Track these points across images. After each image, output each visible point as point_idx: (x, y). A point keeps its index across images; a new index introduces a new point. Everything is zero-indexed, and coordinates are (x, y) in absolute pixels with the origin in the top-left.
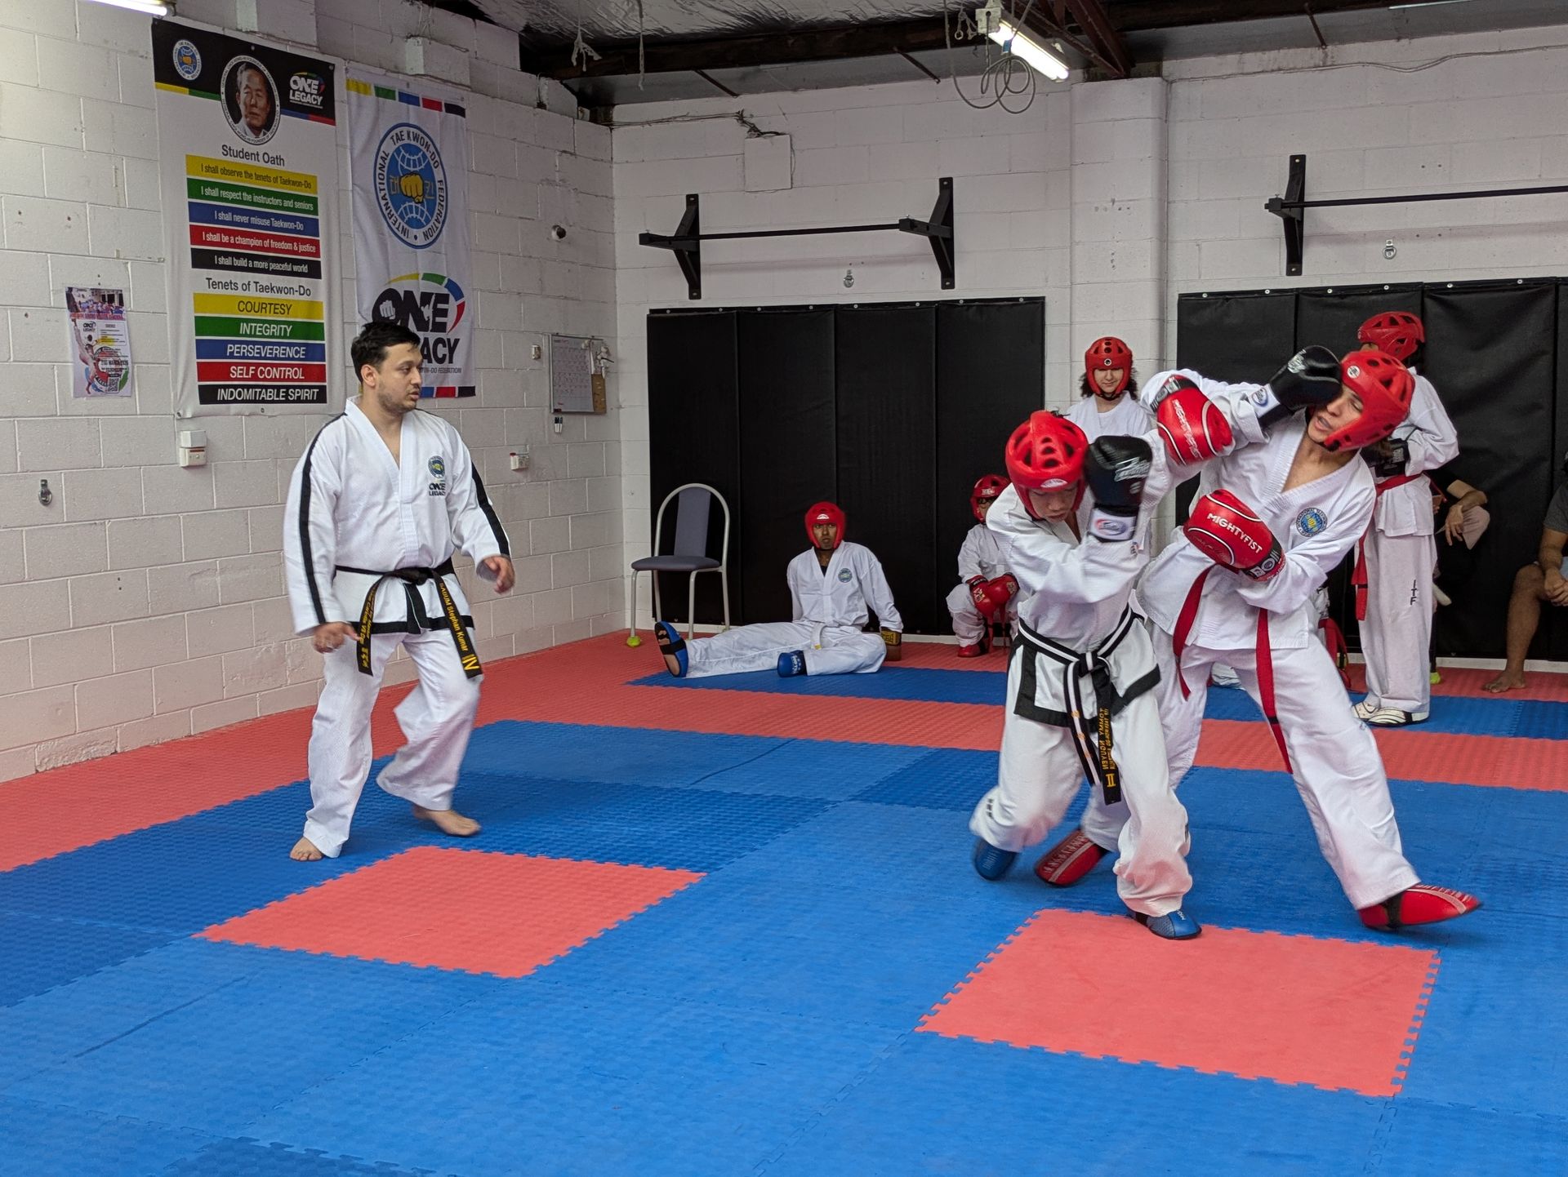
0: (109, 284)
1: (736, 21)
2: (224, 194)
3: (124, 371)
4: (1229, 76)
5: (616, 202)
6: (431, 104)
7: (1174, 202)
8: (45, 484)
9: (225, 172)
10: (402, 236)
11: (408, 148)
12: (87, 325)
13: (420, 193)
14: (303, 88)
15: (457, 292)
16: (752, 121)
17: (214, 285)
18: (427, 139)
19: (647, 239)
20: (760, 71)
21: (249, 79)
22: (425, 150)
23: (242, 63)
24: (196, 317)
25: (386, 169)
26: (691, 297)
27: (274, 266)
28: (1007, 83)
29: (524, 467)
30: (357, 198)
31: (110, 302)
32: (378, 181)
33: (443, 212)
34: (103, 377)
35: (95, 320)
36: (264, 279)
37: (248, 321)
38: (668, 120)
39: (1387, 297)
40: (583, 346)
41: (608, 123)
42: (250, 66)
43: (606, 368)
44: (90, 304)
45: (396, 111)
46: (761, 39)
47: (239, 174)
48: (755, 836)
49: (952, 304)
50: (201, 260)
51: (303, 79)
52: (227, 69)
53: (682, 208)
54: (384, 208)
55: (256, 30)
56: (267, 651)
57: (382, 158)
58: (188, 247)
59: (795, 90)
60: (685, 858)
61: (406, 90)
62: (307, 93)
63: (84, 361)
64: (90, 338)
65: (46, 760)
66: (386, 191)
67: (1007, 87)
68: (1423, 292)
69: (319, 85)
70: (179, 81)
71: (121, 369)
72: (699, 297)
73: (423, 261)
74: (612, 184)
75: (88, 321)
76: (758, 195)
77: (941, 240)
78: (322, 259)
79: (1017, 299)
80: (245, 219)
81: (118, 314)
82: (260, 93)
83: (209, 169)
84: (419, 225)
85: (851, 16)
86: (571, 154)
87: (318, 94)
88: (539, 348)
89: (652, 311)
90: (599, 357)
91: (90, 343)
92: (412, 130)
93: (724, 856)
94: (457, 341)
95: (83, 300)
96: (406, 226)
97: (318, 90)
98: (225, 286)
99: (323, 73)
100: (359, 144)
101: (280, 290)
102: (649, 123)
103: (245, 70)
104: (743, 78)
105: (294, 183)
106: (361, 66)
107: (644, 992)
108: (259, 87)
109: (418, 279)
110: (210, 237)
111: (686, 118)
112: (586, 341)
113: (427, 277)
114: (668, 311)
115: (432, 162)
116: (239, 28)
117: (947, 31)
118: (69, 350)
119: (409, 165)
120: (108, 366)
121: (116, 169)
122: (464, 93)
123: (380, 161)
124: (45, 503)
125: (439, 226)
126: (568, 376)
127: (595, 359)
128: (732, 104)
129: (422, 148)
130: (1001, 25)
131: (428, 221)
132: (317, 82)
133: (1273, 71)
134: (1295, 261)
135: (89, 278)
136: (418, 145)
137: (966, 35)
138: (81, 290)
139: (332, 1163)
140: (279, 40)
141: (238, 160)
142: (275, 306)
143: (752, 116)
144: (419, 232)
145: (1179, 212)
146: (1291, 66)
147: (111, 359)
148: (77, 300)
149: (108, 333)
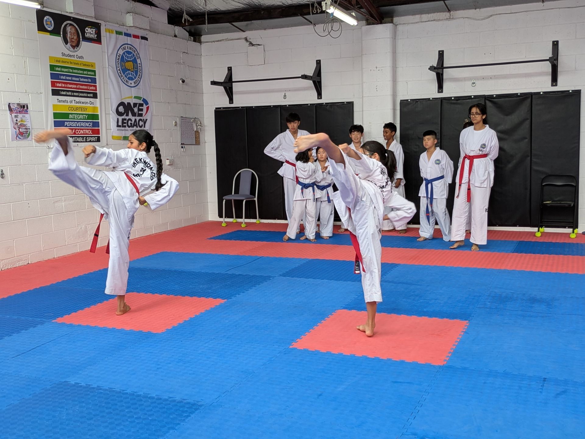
0: (23, 102)
1: (243, 6)
2: (63, 69)
3: (29, 132)
4: (416, 23)
5: (203, 70)
6: (136, 37)
7: (398, 67)
8: (2, 171)
9: (63, 62)
10: (126, 83)
11: (128, 52)
12: (16, 116)
13: (132, 68)
14: (90, 32)
15: (147, 103)
16: (250, 40)
17: (60, 101)
18: (134, 49)
19: (214, 83)
20: (252, 23)
21: (71, 29)
22: (134, 53)
23: (68, 24)
24: (53, 113)
25: (120, 60)
26: (230, 103)
27: (81, 94)
28: (332, 28)
29: (171, 164)
30: (110, 70)
31: (23, 108)
32: (117, 64)
33: (141, 74)
34: (21, 134)
35: (19, 114)
36: (77, 99)
37: (72, 114)
38: (221, 41)
39: (472, 100)
40: (192, 121)
41: (200, 42)
42: (71, 25)
43: (200, 129)
44: (16, 109)
45: (123, 39)
46: (252, 12)
47: (68, 62)
48: (245, 288)
49: (321, 104)
50: (55, 93)
51: (90, 29)
52: (63, 26)
53: (226, 71)
54: (119, 74)
55: (73, 12)
56: (81, 228)
57: (118, 56)
58: (50, 88)
59: (265, 29)
60: (220, 295)
61: (126, 32)
62: (91, 34)
63: (15, 128)
64: (17, 120)
65: (5, 266)
66: (120, 68)
67: (332, 29)
68: (485, 98)
69: (96, 31)
70: (46, 31)
71: (28, 131)
72: (232, 103)
73: (134, 92)
74: (201, 63)
75: (16, 115)
76: (253, 67)
77: (317, 82)
78: (98, 92)
79: (344, 102)
80: (70, 78)
81: (26, 112)
82: (75, 34)
83: (57, 61)
84: (132, 79)
85: (283, 3)
86: (187, 53)
87: (95, 34)
88: (176, 122)
89: (216, 108)
90: (197, 125)
91: (17, 122)
92: (129, 46)
93: (234, 294)
94: (146, 120)
95: (14, 107)
96: (127, 80)
97: (95, 32)
98: (64, 102)
99: (97, 26)
100: (110, 51)
101: (83, 103)
102: (214, 42)
103: (69, 26)
104: (247, 25)
105: (87, 65)
106: (110, 24)
107: (201, 337)
108: (74, 32)
109: (132, 98)
110: (58, 85)
111: (227, 40)
112: (193, 119)
113: (135, 97)
114: (222, 108)
115: (136, 57)
116: (67, 11)
117: (311, 10)
118: (10, 125)
119: (128, 58)
120: (23, 130)
121: (25, 62)
122: (147, 32)
123: (118, 57)
124: (2, 177)
125: (140, 79)
126: (186, 131)
127: (196, 126)
128: (243, 35)
129: (133, 52)
130: (330, 7)
131: (135, 78)
132: (95, 30)
133: (432, 21)
134: (440, 88)
135: (16, 100)
136: (131, 51)
137: (317, 11)
138: (13, 104)
139: (94, 388)
140: (81, 15)
141: (67, 58)
142: (81, 108)
143: (250, 39)
144: (132, 82)
145: (400, 71)
146: (438, 19)
147: (24, 128)
148: (12, 107)
149: (23, 118)
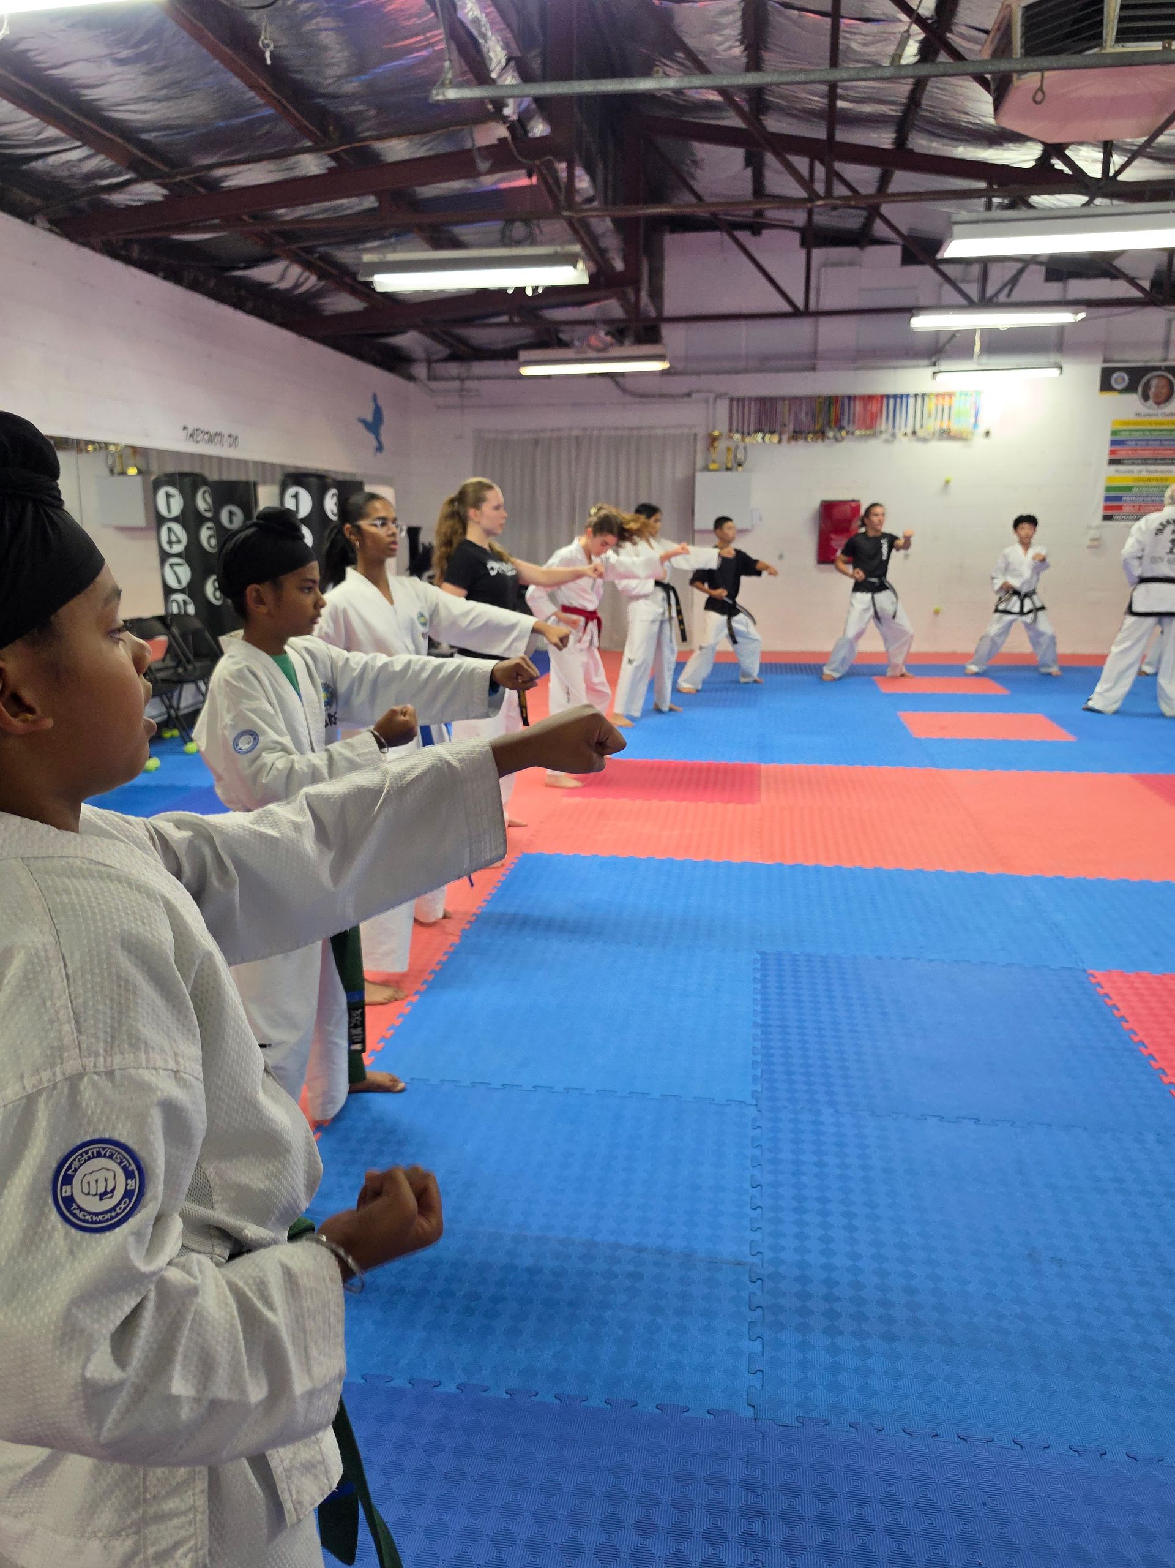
2: (1133, 433)
9: (1135, 424)
17: (1122, 472)
21: (1158, 381)
23: (1155, 375)
24: (1105, 486)
36: (1152, 468)
37: (1138, 486)
42: (1159, 376)
47: (1144, 424)
50: (1112, 462)
52: (1146, 380)
58: (1106, 457)
70: (1112, 390)
82: (1164, 387)
83: (1125, 424)
98: (1126, 472)
101: (1161, 472)
103: (1157, 378)
108: (1164, 384)
110: (1122, 452)
141: (1144, 418)
